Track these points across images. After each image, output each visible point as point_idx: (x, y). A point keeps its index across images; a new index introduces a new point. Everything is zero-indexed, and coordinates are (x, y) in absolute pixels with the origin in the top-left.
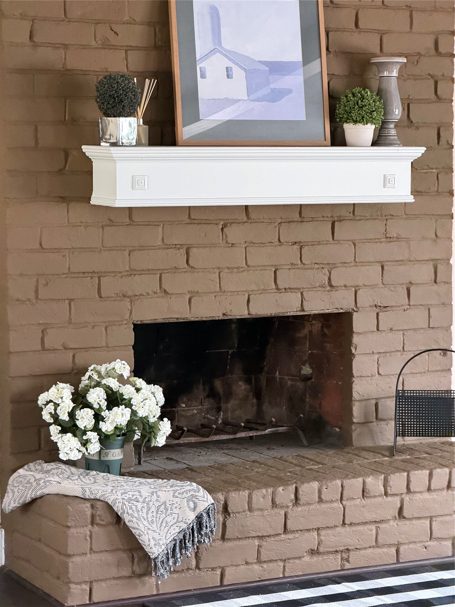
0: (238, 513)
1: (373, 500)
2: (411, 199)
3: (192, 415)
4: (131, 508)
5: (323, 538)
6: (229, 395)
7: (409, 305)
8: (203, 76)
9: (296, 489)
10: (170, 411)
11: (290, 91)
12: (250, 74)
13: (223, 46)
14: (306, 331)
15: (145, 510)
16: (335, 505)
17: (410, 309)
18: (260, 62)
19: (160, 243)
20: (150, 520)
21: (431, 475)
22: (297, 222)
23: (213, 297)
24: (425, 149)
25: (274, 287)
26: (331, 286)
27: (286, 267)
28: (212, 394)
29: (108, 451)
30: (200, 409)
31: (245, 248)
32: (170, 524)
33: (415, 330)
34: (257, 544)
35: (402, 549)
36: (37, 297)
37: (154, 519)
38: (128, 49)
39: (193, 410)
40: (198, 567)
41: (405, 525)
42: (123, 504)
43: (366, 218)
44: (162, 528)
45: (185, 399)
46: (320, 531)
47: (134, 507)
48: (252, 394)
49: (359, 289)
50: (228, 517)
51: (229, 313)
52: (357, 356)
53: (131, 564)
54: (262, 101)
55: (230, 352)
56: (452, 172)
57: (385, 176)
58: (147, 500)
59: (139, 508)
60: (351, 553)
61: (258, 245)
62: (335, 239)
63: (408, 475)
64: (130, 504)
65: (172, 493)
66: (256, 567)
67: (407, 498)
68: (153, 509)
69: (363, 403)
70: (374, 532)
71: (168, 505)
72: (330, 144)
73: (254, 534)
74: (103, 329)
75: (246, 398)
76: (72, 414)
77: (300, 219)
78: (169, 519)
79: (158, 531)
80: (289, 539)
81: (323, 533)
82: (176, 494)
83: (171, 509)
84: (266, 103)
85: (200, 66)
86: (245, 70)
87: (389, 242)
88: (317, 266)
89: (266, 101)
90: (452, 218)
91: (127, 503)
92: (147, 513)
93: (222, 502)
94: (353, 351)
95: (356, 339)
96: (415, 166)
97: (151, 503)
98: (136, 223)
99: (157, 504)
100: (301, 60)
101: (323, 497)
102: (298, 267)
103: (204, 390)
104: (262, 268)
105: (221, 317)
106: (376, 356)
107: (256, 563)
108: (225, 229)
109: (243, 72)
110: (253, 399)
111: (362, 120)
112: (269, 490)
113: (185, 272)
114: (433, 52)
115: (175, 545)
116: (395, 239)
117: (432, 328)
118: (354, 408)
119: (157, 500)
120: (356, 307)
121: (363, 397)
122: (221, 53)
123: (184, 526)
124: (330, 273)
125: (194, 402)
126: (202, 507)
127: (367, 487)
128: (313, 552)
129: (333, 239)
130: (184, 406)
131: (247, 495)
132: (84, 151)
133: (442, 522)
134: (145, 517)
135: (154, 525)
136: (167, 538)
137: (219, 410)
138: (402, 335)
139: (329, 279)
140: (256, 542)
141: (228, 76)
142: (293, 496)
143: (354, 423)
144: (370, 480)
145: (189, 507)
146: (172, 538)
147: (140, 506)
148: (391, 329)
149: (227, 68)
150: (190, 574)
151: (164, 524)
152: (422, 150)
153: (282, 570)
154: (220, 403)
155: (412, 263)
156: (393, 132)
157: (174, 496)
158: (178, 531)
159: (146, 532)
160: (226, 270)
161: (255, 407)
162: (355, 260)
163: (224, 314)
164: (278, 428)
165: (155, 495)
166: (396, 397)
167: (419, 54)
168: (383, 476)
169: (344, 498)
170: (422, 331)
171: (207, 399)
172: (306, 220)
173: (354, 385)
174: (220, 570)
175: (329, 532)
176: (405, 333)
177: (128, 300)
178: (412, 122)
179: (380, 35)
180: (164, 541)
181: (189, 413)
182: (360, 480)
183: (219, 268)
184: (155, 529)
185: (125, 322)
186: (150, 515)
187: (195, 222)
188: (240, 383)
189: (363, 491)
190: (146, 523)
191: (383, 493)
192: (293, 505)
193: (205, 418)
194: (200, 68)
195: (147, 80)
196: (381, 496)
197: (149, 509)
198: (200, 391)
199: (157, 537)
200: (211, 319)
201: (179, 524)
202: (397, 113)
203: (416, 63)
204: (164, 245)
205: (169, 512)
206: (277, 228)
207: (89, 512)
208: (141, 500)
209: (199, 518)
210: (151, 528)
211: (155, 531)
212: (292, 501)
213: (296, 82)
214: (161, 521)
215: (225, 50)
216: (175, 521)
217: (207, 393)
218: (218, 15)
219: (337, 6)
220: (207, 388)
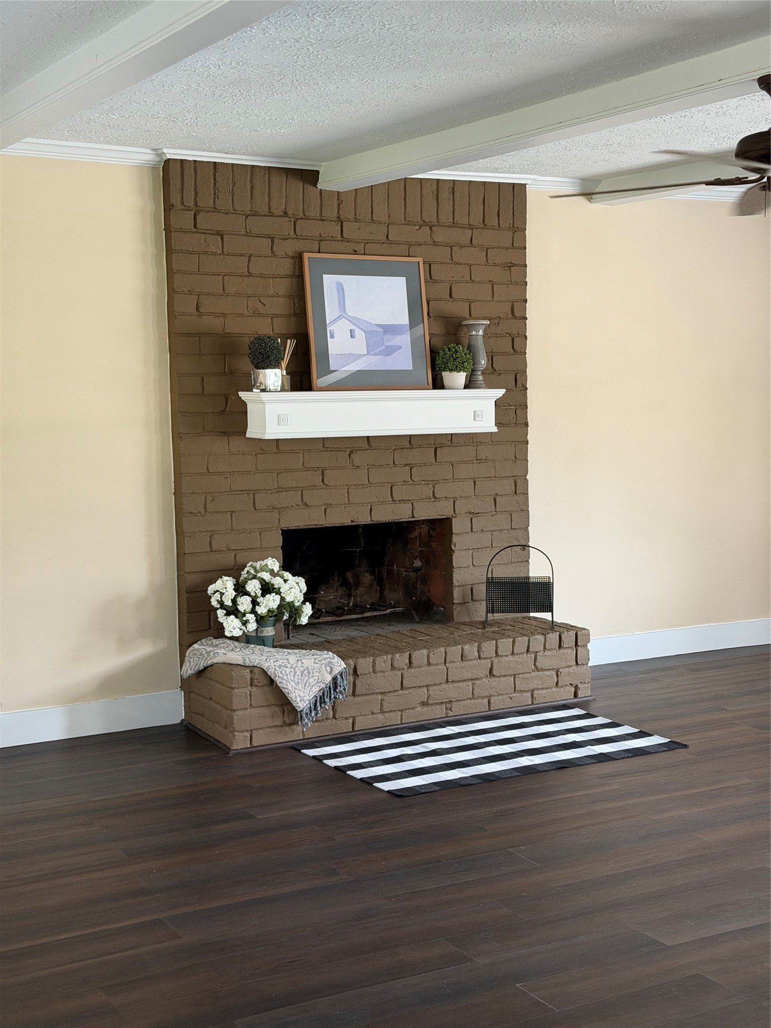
0: (365, 674)
1: (469, 662)
2: (495, 429)
3: (330, 600)
4: (281, 672)
5: (431, 693)
6: (358, 584)
7: (496, 512)
8: (332, 337)
9: (410, 655)
10: (311, 597)
11: (400, 347)
12: (369, 334)
13: (347, 313)
14: (416, 533)
15: (292, 674)
16: (440, 667)
17: (497, 514)
18: (375, 325)
19: (301, 467)
20: (296, 681)
21: (514, 642)
22: (408, 448)
23: (343, 508)
24: (505, 390)
25: (391, 499)
26: (435, 497)
27: (400, 484)
28: (345, 583)
29: (263, 629)
30: (336, 595)
31: (368, 469)
32: (312, 684)
33: (500, 530)
34: (380, 698)
35: (492, 699)
36: (206, 510)
37: (300, 681)
38: (273, 316)
39: (330, 595)
40: (334, 717)
41: (494, 682)
42: (275, 669)
43: (461, 445)
44: (306, 687)
45: (323, 588)
46: (429, 687)
47: (284, 672)
48: (375, 582)
49: (457, 500)
50: (357, 678)
51: (356, 520)
52: (456, 552)
53: (282, 716)
54: (378, 355)
55: (358, 550)
56: (527, 408)
57: (474, 411)
58: (294, 666)
59: (288, 673)
60: (454, 704)
61: (378, 467)
62: (437, 461)
63: (496, 643)
64: (281, 670)
65: (313, 660)
66: (380, 716)
67: (496, 660)
69: (462, 588)
70: (471, 687)
71: (310, 670)
72: (432, 388)
73: (378, 691)
74: (258, 534)
75: (371, 586)
76: (234, 601)
77: (410, 446)
78: (311, 680)
79: (303, 690)
80: (405, 694)
81: (431, 688)
82: (317, 661)
83: (313, 673)
84: (381, 356)
85: (330, 328)
86: (365, 332)
87: (479, 463)
88: (423, 482)
90: (528, 444)
91: (278, 669)
92: (294, 676)
93: (353, 667)
94: (453, 548)
95: (455, 539)
96: (497, 403)
97: (297, 668)
98: (281, 451)
99: (302, 669)
100: (408, 323)
101: (430, 661)
102: (408, 483)
103: (338, 581)
104: (381, 485)
105: (350, 524)
106: (471, 551)
107: (379, 713)
108: (352, 455)
109: (363, 333)
110: (377, 586)
111: (457, 369)
112: (389, 656)
113: (321, 489)
114: (510, 315)
115: (316, 700)
116: (484, 461)
117: (514, 529)
118: (454, 592)
119: (302, 666)
120: (455, 514)
121: (461, 584)
122: (346, 318)
123: (323, 686)
124: (434, 487)
125: (331, 590)
126: (337, 670)
127: (465, 653)
128: (423, 704)
130: (323, 593)
131: (372, 661)
132: (240, 396)
133: (523, 678)
134: (293, 679)
135: (300, 686)
136: (310, 695)
137: (350, 595)
138: (490, 535)
139: (433, 492)
141: (352, 336)
142: (407, 661)
143: (455, 603)
144: (466, 647)
145: (327, 671)
146: (314, 695)
147: (288, 670)
148: (482, 531)
149: (351, 330)
150: (328, 723)
151: (307, 685)
152: (503, 391)
153: (400, 718)
154: (351, 591)
155: (497, 479)
156: (481, 378)
157: (314, 663)
158: (318, 690)
159: (293, 691)
160: (354, 487)
161: (378, 593)
162: (453, 477)
163: (352, 521)
164: (396, 609)
165: (300, 662)
166: (487, 583)
167: (500, 318)
168: (477, 644)
169: (447, 662)
170: (506, 531)
171: (341, 588)
172: (414, 447)
173: (454, 574)
174: (352, 719)
175: (436, 688)
176: (493, 533)
177: (277, 511)
178: (495, 370)
179: (469, 303)
180: (308, 698)
181: (327, 599)
182: (460, 647)
183: (347, 485)
184: (301, 688)
185: (275, 528)
186: (296, 677)
187: (328, 449)
188: (366, 574)
189: (462, 656)
190: (293, 684)
191: (478, 657)
192: (408, 668)
193: (339, 602)
194: (330, 330)
195: (289, 341)
196: (476, 659)
197: (295, 673)
198: (335, 581)
199: (302, 694)
200: (342, 525)
201: (319, 684)
202: (483, 363)
203: (497, 325)
204: (304, 468)
205: (311, 675)
206: (392, 453)
207: (248, 676)
208: (289, 666)
209: (335, 679)
210: (297, 688)
211: (300, 690)
212: (407, 665)
213: (405, 340)
214: (305, 682)
215: (349, 316)
216: (316, 682)
217: (341, 582)
218: (343, 289)
219: (435, 282)
220: (341, 579)
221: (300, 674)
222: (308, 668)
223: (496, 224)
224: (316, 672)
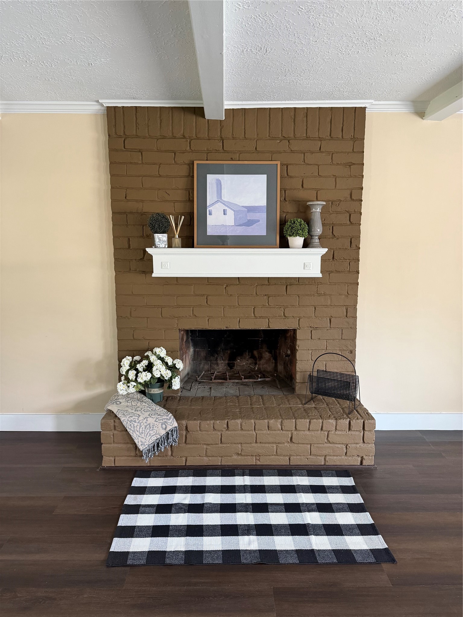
0: (194, 431)
1: (274, 432)
2: (320, 275)
3: (243, 365)
4: (131, 425)
5: (244, 448)
6: (261, 358)
7: (330, 327)
8: (210, 214)
9: (228, 422)
10: (232, 363)
11: (258, 221)
12: (236, 213)
13: (222, 199)
15: (138, 427)
16: (251, 432)
17: (331, 329)
18: (242, 206)
19: (193, 293)
20: (141, 432)
21: (310, 422)
22: (267, 285)
23: (220, 319)
24: (328, 249)
25: (253, 315)
26: (285, 316)
27: (260, 306)
28: (253, 357)
29: (151, 389)
30: (247, 363)
31: (238, 297)
32: (152, 435)
33: (333, 340)
34: (205, 447)
35: (292, 458)
36: (131, 316)
37: (144, 431)
38: (175, 202)
39: (243, 363)
40: (172, 455)
41: (294, 446)
42: (127, 422)
43: (306, 284)
44: (147, 436)
45: (239, 358)
46: (242, 445)
47: (132, 425)
48: (272, 358)
49: (301, 318)
50: (188, 433)
51: (228, 327)
52: (299, 351)
53: (135, 451)
54: (243, 226)
56: (359, 261)
57: (304, 263)
59: (135, 425)
60: (261, 457)
61: (245, 296)
62: (287, 293)
63: (296, 421)
65: (155, 419)
66: (205, 458)
67: (295, 433)
68: (143, 426)
69: (303, 373)
70: (275, 448)
71: (151, 425)
72: (279, 247)
73: (203, 443)
74: (164, 331)
75: (269, 360)
77: (268, 284)
78: (151, 432)
79: (145, 438)
80: (223, 447)
81: (243, 445)
82: (157, 420)
83: (153, 428)
85: (209, 209)
86: (234, 211)
87: (319, 296)
88: (277, 306)
89: (244, 226)
90: (358, 284)
91: (129, 423)
92: (140, 428)
93: (185, 425)
94: (297, 348)
95: (298, 343)
97: (142, 424)
98: (180, 284)
99: (146, 424)
100: (266, 205)
101: (242, 428)
102: (266, 306)
103: (249, 355)
104: (247, 306)
105: (225, 329)
106: (310, 352)
107: (205, 456)
108: (226, 288)
110: (273, 360)
112: (211, 422)
113: (206, 307)
114: (349, 198)
115: (154, 445)
117: (344, 339)
118: (297, 375)
119: (146, 422)
120: (299, 327)
121: (302, 371)
122: (221, 202)
123: (159, 437)
124: (284, 310)
125: (244, 360)
126: (169, 428)
127: (270, 425)
128: (238, 454)
129: (286, 294)
130: (239, 361)
131: (199, 423)
133: (317, 447)
134: (138, 430)
135: (143, 435)
136: (150, 442)
137: (256, 364)
138: (326, 342)
139: (284, 313)
140: (205, 446)
141: (224, 214)
142: (225, 426)
143: (297, 382)
144: (272, 421)
145: (162, 427)
146: (152, 442)
147: (136, 424)
148: (319, 339)
149: (224, 210)
150: (168, 458)
151: (148, 435)
152: (326, 250)
153: (220, 461)
154: (256, 361)
155: (333, 307)
156: (317, 241)
157: (155, 421)
158: (156, 439)
159: (137, 438)
160: (228, 307)
161: (274, 364)
162: (299, 304)
163: (227, 327)
165: (146, 419)
167: (340, 201)
168: (280, 420)
169: (256, 429)
170: (337, 341)
171: (250, 359)
172: (272, 284)
173: (297, 364)
174: (185, 458)
175: (248, 445)
176: (328, 341)
177: (177, 319)
178: (334, 236)
179: (317, 191)
180: (148, 443)
181: (241, 364)
182: (266, 421)
183: (223, 306)
185: (175, 329)
186: (141, 430)
187: (211, 284)
188: (266, 353)
189: (268, 427)
190: (138, 433)
191: (280, 429)
192: (226, 430)
193: (249, 367)
194: (209, 210)
196: (279, 430)
197: (140, 426)
198: (247, 355)
199: (143, 440)
200: (220, 329)
201: (157, 435)
202: (319, 231)
203: (338, 205)
204: (195, 294)
205: (151, 429)
206: (255, 288)
207: (112, 424)
208: (137, 421)
209: (168, 433)
210: (141, 436)
211: (143, 438)
212: (225, 428)
213: (263, 217)
214: (147, 433)
215: (225, 201)
216: (155, 433)
218: (221, 183)
219: (291, 177)
221: (144, 428)
222: (149, 424)
223: (340, 137)
224: (156, 427)
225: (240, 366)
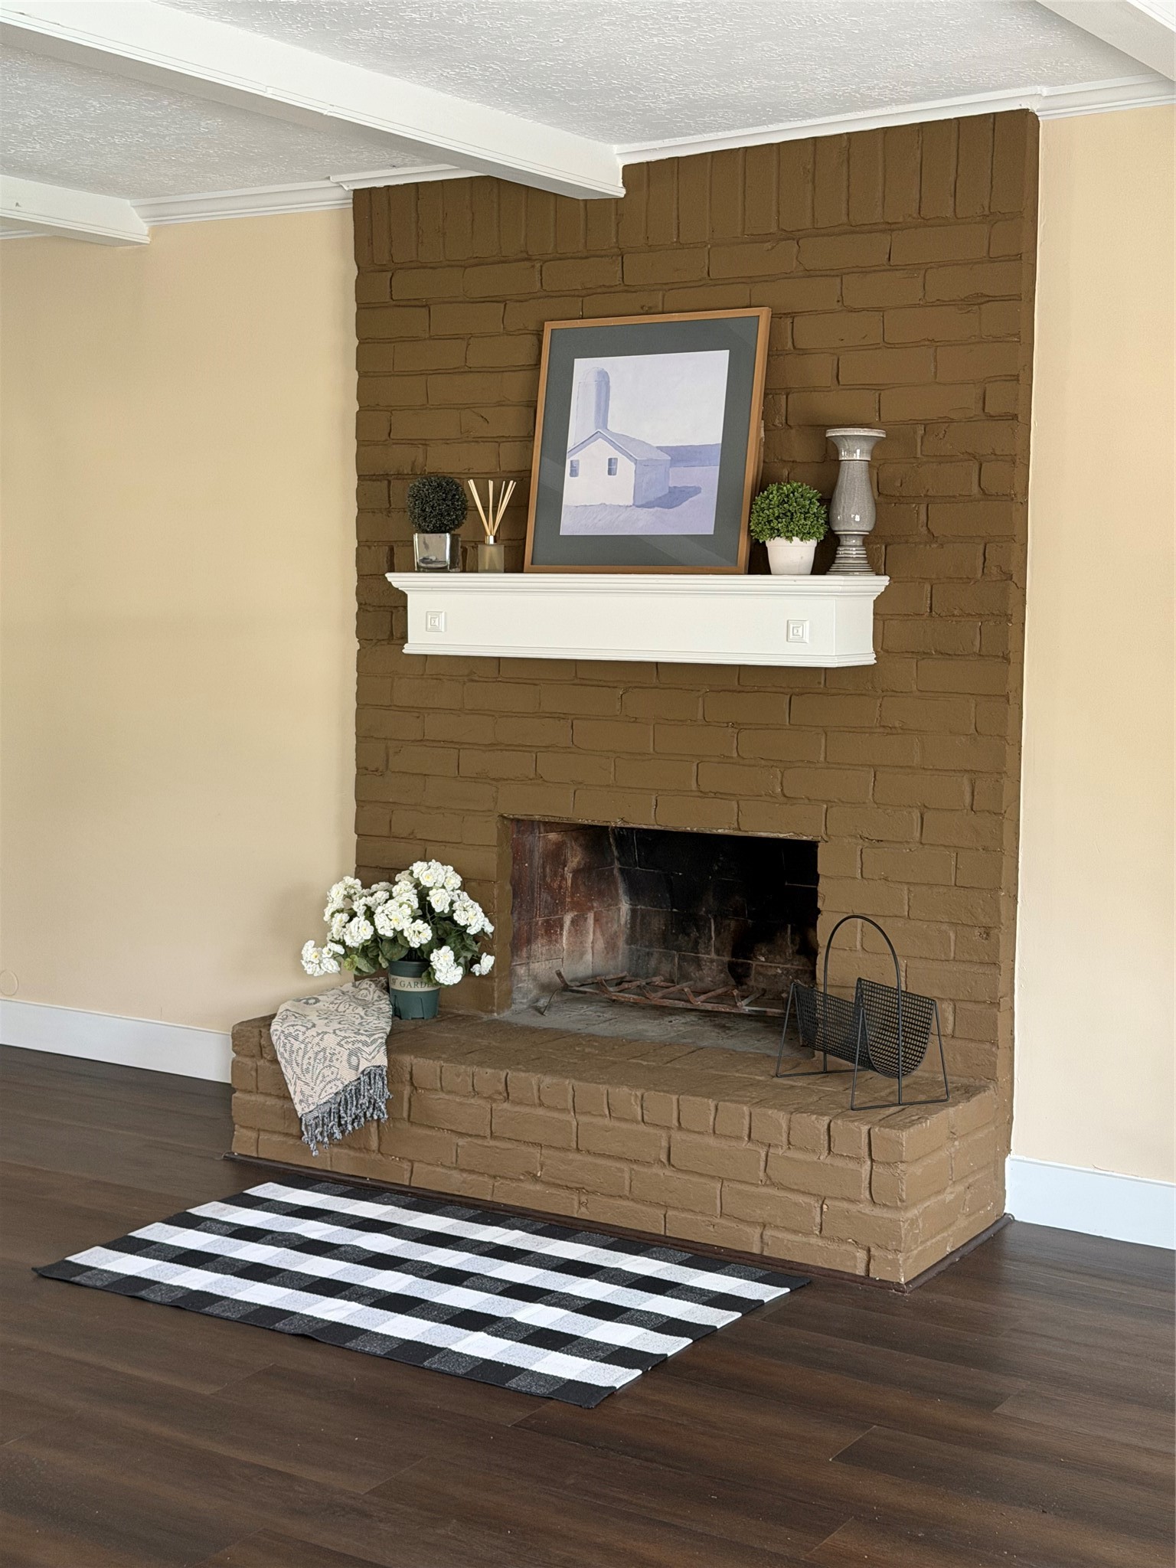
0: (428, 1090)
1: (624, 1125)
4: (285, 1044)
5: (548, 1162)
7: (921, 843)
8: (574, 473)
9: (506, 1076)
10: (743, 963)
11: (697, 491)
12: (642, 466)
13: (609, 427)
15: (301, 1053)
16: (564, 1116)
17: (923, 849)
18: (658, 448)
19: (536, 709)
20: (305, 1067)
21: (716, 1109)
22: (734, 691)
23: (605, 793)
25: (695, 786)
26: (785, 796)
27: (715, 760)
30: (786, 969)
31: (654, 726)
32: (328, 1079)
34: (455, 1141)
35: (671, 1215)
36: (387, 768)
37: (311, 1067)
38: (498, 440)
39: (776, 967)
40: (379, 1150)
41: (676, 1179)
42: (279, 1038)
43: (848, 692)
44: (318, 1082)
45: (764, 950)
46: (542, 1150)
47: (288, 1045)
49: (832, 807)
50: (415, 1092)
51: (626, 819)
52: (824, 913)
54: (654, 507)
57: (788, 622)
58: (307, 1040)
59: (295, 1048)
60: (592, 1197)
61: (672, 723)
62: (791, 721)
63: (679, 1101)
64: (286, 1041)
65: (340, 1038)
66: (455, 1174)
67: (677, 1136)
68: (311, 1054)
70: (627, 1174)
71: (328, 1054)
73: (448, 1126)
77: (738, 688)
78: (327, 1072)
79: (312, 1084)
80: (497, 1148)
82: (343, 1042)
83: (331, 1060)
84: (659, 509)
85: (572, 458)
86: (636, 461)
87: (886, 734)
88: (763, 762)
89: (658, 506)
90: (1008, 702)
91: (282, 1038)
92: (303, 1057)
93: (408, 1070)
94: (820, 904)
95: (823, 886)
97: (310, 1045)
98: (505, 680)
99: (316, 1049)
100: (720, 442)
101: (542, 1098)
102: (732, 761)
103: (793, 942)
104: (680, 758)
105: (619, 824)
107: (455, 1168)
109: (633, 464)
111: (797, 533)
112: (468, 1069)
113: (569, 753)
116: (900, 731)
117: (962, 887)
119: (318, 1044)
120: (826, 835)
122: (605, 438)
123: (341, 1087)
124: (783, 776)
125: (778, 957)
127: (613, 1102)
128: (534, 1178)
130: (763, 959)
131: (438, 1068)
132: (389, 580)
133: (739, 1192)
134: (300, 1062)
135: (308, 1077)
136: (321, 1097)
138: (906, 892)
139: (782, 784)
140: (454, 1139)
141: (610, 473)
142: (502, 1087)
144: (618, 1091)
145: (349, 1063)
146: (327, 1098)
147: (296, 1045)
148: (886, 879)
149: (610, 460)
150: (371, 1157)
151: (320, 1078)
152: (884, 581)
156: (859, 552)
158: (335, 1091)
159: (293, 1082)
160: (625, 756)
162: (825, 758)
163: (623, 820)
165: (320, 1036)
167: (950, 420)
168: (639, 1091)
169: (577, 1110)
170: (942, 890)
171: (798, 957)
172: (748, 689)
173: (819, 959)
175: (557, 1154)
176: (912, 889)
177: (493, 783)
178: (933, 535)
179: (880, 392)
180: (316, 1100)
181: (771, 972)
182: (603, 1088)
183: (615, 752)
184: (309, 1080)
185: (490, 813)
186: (306, 1061)
187: (583, 682)
189: (609, 1107)
190: (298, 1070)
191: (640, 1118)
192: (504, 1101)
194: (571, 461)
196: (636, 1121)
197: (305, 1053)
199: (307, 1091)
201: (337, 1083)
204: (542, 713)
205: (327, 1063)
206: (702, 700)
207: (254, 1040)
208: (301, 1038)
209: (359, 1081)
210: (303, 1079)
211: (307, 1084)
212: (500, 1093)
213: (707, 478)
214: (318, 1071)
215: (613, 434)
216: (333, 1077)
217: (797, 947)
218: (608, 383)
219: (803, 352)
220: (798, 939)
221: (313, 1056)
222: (324, 1050)
223: (950, 214)
224: (337, 1059)
225: (765, 976)
